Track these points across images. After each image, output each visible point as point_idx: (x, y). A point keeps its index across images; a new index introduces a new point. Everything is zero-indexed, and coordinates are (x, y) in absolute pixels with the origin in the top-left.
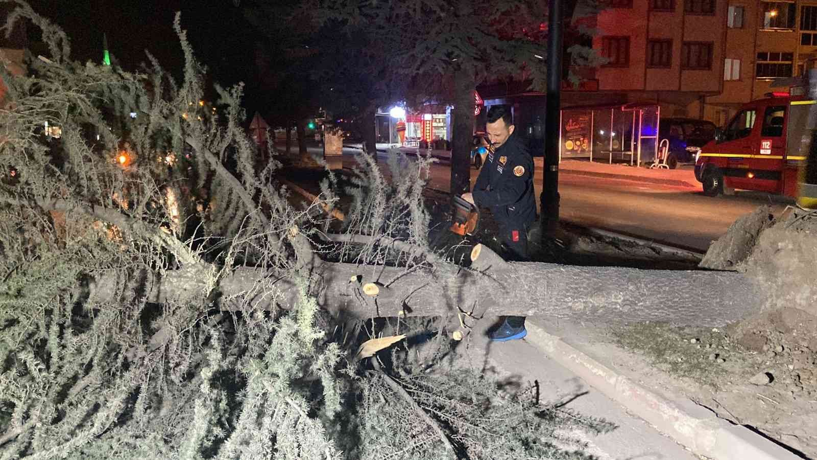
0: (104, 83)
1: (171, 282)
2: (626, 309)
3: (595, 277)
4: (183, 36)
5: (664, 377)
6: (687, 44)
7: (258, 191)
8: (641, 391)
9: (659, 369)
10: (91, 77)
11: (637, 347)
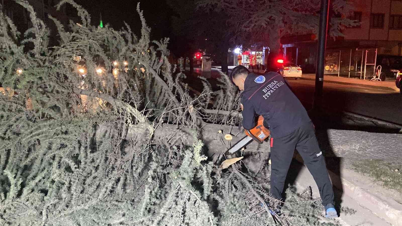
0: (105, 36)
1: (134, 130)
2: (360, 153)
3: (344, 136)
4: (141, 14)
5: (380, 188)
6: (392, 16)
7: (174, 88)
8: (369, 195)
9: (378, 184)
10: (100, 33)
11: (365, 172)
